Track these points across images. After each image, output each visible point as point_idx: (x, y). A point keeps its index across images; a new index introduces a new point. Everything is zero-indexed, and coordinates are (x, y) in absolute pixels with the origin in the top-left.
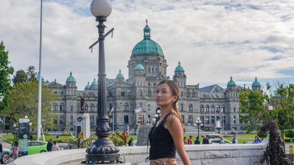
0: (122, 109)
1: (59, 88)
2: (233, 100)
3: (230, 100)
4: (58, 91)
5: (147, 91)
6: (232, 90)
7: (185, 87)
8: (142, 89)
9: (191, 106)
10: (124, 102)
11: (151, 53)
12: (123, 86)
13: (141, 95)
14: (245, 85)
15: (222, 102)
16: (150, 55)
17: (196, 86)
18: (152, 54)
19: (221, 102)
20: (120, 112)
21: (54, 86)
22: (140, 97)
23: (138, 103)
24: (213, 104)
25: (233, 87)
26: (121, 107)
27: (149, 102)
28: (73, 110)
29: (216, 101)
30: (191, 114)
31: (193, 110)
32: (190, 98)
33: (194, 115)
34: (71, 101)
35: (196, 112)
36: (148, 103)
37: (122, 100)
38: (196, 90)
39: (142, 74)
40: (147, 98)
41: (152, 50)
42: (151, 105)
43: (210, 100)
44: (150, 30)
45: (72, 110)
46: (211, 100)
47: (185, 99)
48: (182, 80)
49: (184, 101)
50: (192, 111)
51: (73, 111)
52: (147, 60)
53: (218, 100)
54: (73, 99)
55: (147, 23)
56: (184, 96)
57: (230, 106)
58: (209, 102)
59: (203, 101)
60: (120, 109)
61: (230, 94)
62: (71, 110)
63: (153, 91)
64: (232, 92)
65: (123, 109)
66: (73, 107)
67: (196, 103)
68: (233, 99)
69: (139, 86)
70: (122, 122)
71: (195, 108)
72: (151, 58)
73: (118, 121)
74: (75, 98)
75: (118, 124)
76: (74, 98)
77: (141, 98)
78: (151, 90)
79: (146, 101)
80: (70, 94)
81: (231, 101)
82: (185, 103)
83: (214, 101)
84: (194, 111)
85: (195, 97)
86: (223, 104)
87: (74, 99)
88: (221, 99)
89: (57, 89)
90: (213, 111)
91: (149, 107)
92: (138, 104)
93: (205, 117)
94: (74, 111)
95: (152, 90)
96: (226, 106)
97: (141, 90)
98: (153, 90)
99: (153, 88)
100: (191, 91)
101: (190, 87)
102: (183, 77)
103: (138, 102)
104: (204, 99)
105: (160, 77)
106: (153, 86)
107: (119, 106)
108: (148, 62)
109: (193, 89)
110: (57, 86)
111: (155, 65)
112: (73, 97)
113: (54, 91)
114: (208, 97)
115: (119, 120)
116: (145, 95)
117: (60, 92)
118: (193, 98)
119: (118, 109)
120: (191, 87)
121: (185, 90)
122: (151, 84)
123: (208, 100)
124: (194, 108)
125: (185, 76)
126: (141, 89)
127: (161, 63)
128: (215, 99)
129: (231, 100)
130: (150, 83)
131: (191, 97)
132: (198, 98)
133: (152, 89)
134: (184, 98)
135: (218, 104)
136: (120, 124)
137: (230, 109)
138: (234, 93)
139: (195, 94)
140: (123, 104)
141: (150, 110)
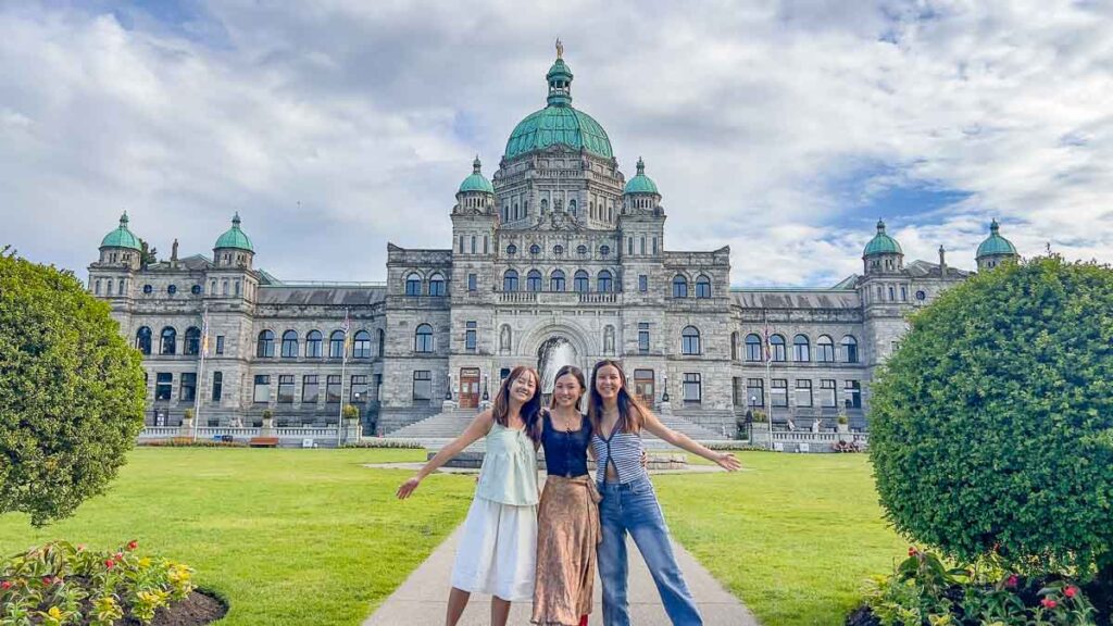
0: (405, 348)
1: (185, 271)
2: (888, 311)
3: (875, 312)
4: (183, 282)
5: (502, 274)
6: (884, 271)
7: (659, 257)
8: (477, 264)
9: (692, 335)
10: (414, 320)
11: (555, 148)
12: (414, 258)
13: (472, 290)
14: (942, 251)
15: (841, 322)
16: (549, 154)
17: (713, 254)
18: (558, 151)
19: (836, 322)
20: (398, 357)
21: (167, 266)
22: (467, 298)
23: (456, 319)
24: (802, 329)
25: (889, 258)
26: (403, 340)
27: (505, 315)
28: (225, 350)
29: (816, 317)
30: (691, 367)
31: (702, 351)
32: (688, 301)
33: (707, 371)
34: (219, 318)
35: (715, 358)
36: (502, 319)
37: (406, 310)
38: (715, 272)
39: (481, 209)
40: (496, 299)
41: (559, 137)
42: (514, 327)
43: (789, 314)
44: (571, 77)
45: (222, 353)
46: (795, 316)
47: (655, 306)
48: (645, 227)
49: (653, 313)
50: (699, 354)
51: (225, 356)
52: (534, 172)
53: (826, 316)
54: (229, 311)
55: (559, 54)
56: (654, 290)
57: (874, 335)
58: (786, 322)
59: (759, 318)
60: (399, 347)
61: (875, 288)
62: (217, 353)
63: (525, 274)
64: (883, 280)
65: (407, 344)
66: (226, 341)
67: (715, 324)
68: (886, 307)
69: (467, 256)
70: (403, 396)
71: (710, 344)
72: (553, 164)
73: (390, 392)
74: (237, 306)
75: (387, 402)
76: (233, 306)
77: (475, 300)
78: (518, 270)
79: (492, 311)
80: (219, 293)
81: (875, 317)
82: (656, 320)
83: (807, 317)
84: (707, 356)
85: (709, 298)
86: (849, 329)
87: (232, 309)
88: (838, 311)
89: (177, 277)
90: (805, 358)
91: (505, 338)
92: (459, 326)
93: (768, 384)
94: (229, 356)
95: (523, 272)
96: (860, 339)
97: (471, 271)
98: (527, 271)
99: (526, 262)
100: (693, 275)
101: (690, 258)
102: (649, 217)
103: (460, 315)
104: (763, 310)
105: (558, 218)
106: (526, 254)
107: (394, 335)
108: (538, 176)
109: (702, 268)
110: (179, 266)
111: (566, 190)
112: (228, 302)
113: (168, 284)
114: (781, 302)
115: (392, 388)
116: (488, 288)
117: (190, 287)
118: (703, 302)
119: (388, 348)
120: (693, 261)
121: (657, 268)
122: (521, 247)
123: (783, 317)
124: (708, 341)
125: (658, 214)
126: (470, 267)
127: (587, 181)
128: (812, 311)
129: (878, 313)
130: (517, 242)
131: (692, 299)
132: (724, 302)
133: (522, 266)
134: (654, 301)
135: (827, 329)
136: (395, 404)
137: (874, 351)
138: (894, 284)
139: (713, 287)
140: (411, 328)
141: (510, 349)
